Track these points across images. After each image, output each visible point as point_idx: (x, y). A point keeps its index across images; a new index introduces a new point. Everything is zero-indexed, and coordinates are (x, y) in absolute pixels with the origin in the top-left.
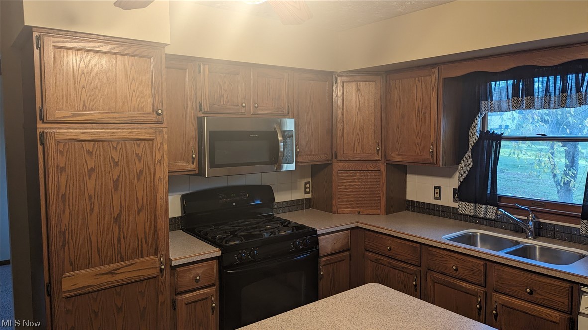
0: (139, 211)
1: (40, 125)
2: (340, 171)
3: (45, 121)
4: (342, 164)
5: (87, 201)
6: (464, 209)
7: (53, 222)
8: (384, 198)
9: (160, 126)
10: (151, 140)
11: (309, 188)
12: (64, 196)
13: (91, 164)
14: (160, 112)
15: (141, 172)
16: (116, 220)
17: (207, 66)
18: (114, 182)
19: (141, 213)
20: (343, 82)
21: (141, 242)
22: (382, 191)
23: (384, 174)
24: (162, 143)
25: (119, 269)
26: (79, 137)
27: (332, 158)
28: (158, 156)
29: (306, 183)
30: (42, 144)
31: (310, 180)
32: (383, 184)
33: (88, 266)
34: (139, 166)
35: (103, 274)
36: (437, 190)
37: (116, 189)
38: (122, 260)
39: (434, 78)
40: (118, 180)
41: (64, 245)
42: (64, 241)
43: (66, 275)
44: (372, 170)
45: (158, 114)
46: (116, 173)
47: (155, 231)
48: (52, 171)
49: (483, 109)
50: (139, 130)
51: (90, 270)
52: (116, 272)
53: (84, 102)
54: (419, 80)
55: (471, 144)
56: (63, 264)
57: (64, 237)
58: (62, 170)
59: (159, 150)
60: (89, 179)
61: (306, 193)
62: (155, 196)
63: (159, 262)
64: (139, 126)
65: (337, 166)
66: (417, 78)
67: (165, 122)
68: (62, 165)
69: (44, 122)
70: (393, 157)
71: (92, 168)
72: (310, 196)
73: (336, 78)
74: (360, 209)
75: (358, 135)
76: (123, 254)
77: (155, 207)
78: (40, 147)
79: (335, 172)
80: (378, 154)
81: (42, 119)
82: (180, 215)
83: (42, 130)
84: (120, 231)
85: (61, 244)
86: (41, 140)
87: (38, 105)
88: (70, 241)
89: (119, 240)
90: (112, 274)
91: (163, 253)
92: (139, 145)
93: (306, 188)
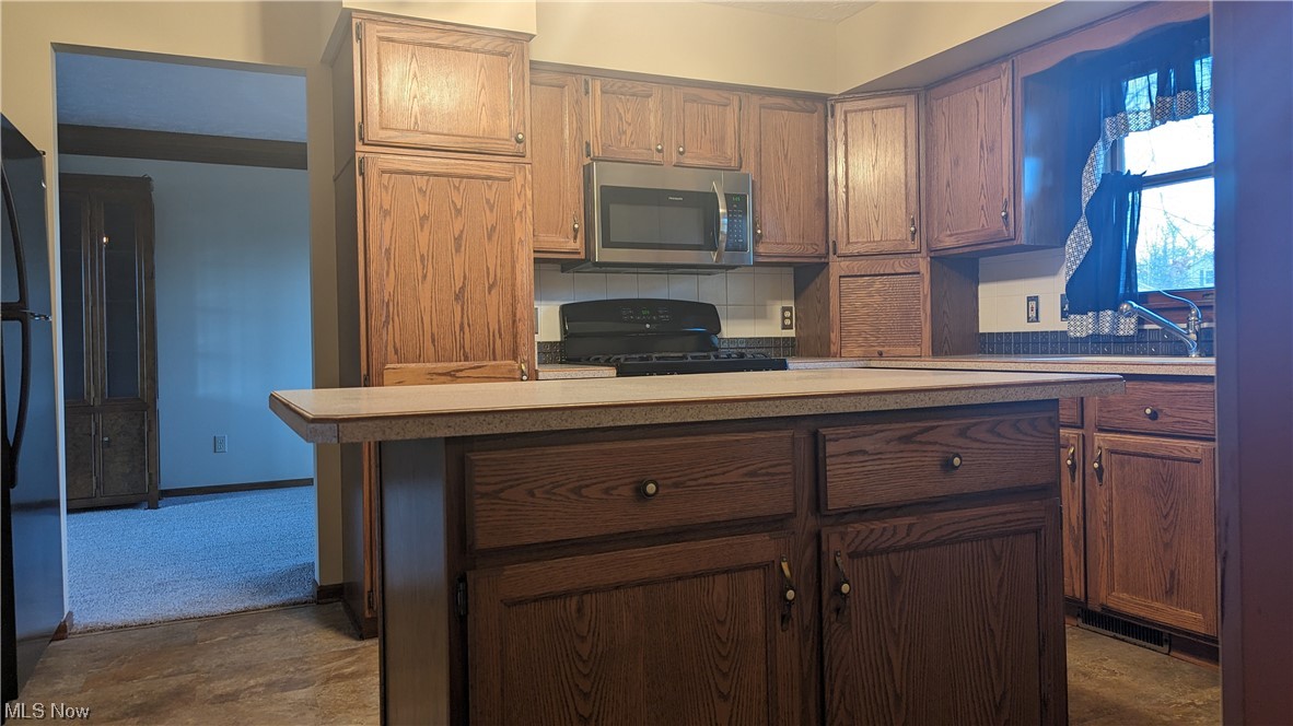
0: (491, 288)
1: (359, 147)
2: (844, 277)
3: (366, 141)
4: (847, 263)
5: (419, 262)
6: (1079, 329)
7: (374, 286)
8: (928, 325)
9: (521, 160)
10: (509, 180)
11: (791, 318)
12: (388, 251)
13: (424, 209)
14: (520, 136)
15: (494, 228)
16: (457, 298)
17: (598, 83)
18: (455, 239)
19: (492, 292)
20: (846, 113)
21: (494, 336)
22: (924, 310)
23: (927, 278)
24: (523, 186)
25: (461, 370)
26: (409, 168)
27: (828, 253)
28: (518, 206)
29: (784, 309)
30: (362, 174)
31: (791, 304)
32: (925, 296)
33: (418, 359)
34: (490, 218)
35: (440, 374)
36: (1033, 304)
37: (458, 250)
38: (466, 359)
39: (1005, 81)
40: (460, 236)
41: (387, 322)
42: (388, 316)
43: (388, 366)
44: (904, 271)
45: (519, 141)
46: (458, 226)
47: (514, 322)
48: (373, 213)
49: (1108, 133)
50: (491, 164)
51: (421, 365)
52: (458, 374)
53: (416, 118)
54: (980, 90)
55: (1085, 199)
56: (386, 347)
57: (388, 311)
58: (386, 213)
59: (519, 196)
60: (422, 230)
61: (785, 327)
62: (513, 267)
63: (519, 372)
64: (491, 158)
65: (837, 267)
66: (978, 88)
67: (528, 154)
68: (386, 207)
69: (364, 144)
70: (940, 242)
71: (425, 215)
72: (791, 333)
73: (832, 106)
74: (883, 346)
75: (876, 207)
76: (467, 350)
77: (514, 285)
78: (359, 179)
79: (834, 279)
80: (913, 240)
81: (362, 139)
82: (559, 340)
83: (362, 155)
84: (463, 314)
85: (384, 320)
86: (360, 169)
87: (358, 119)
88: (396, 318)
89: (462, 329)
90: (451, 376)
91: (526, 358)
92: (490, 187)
93: (784, 318)
